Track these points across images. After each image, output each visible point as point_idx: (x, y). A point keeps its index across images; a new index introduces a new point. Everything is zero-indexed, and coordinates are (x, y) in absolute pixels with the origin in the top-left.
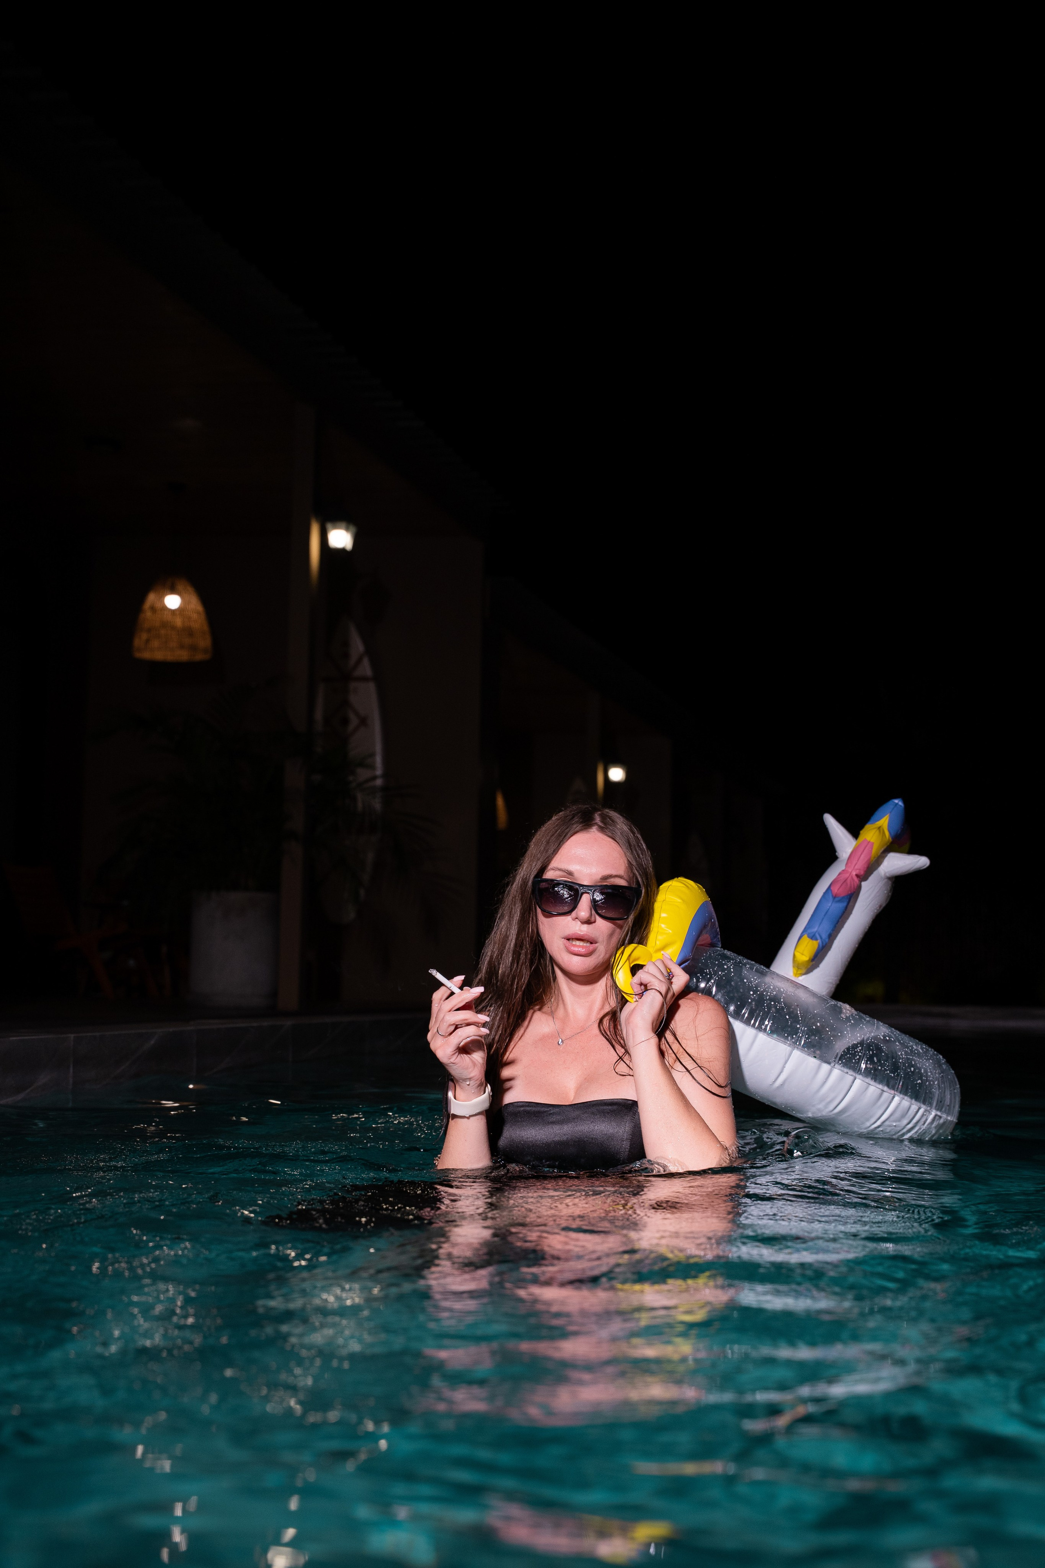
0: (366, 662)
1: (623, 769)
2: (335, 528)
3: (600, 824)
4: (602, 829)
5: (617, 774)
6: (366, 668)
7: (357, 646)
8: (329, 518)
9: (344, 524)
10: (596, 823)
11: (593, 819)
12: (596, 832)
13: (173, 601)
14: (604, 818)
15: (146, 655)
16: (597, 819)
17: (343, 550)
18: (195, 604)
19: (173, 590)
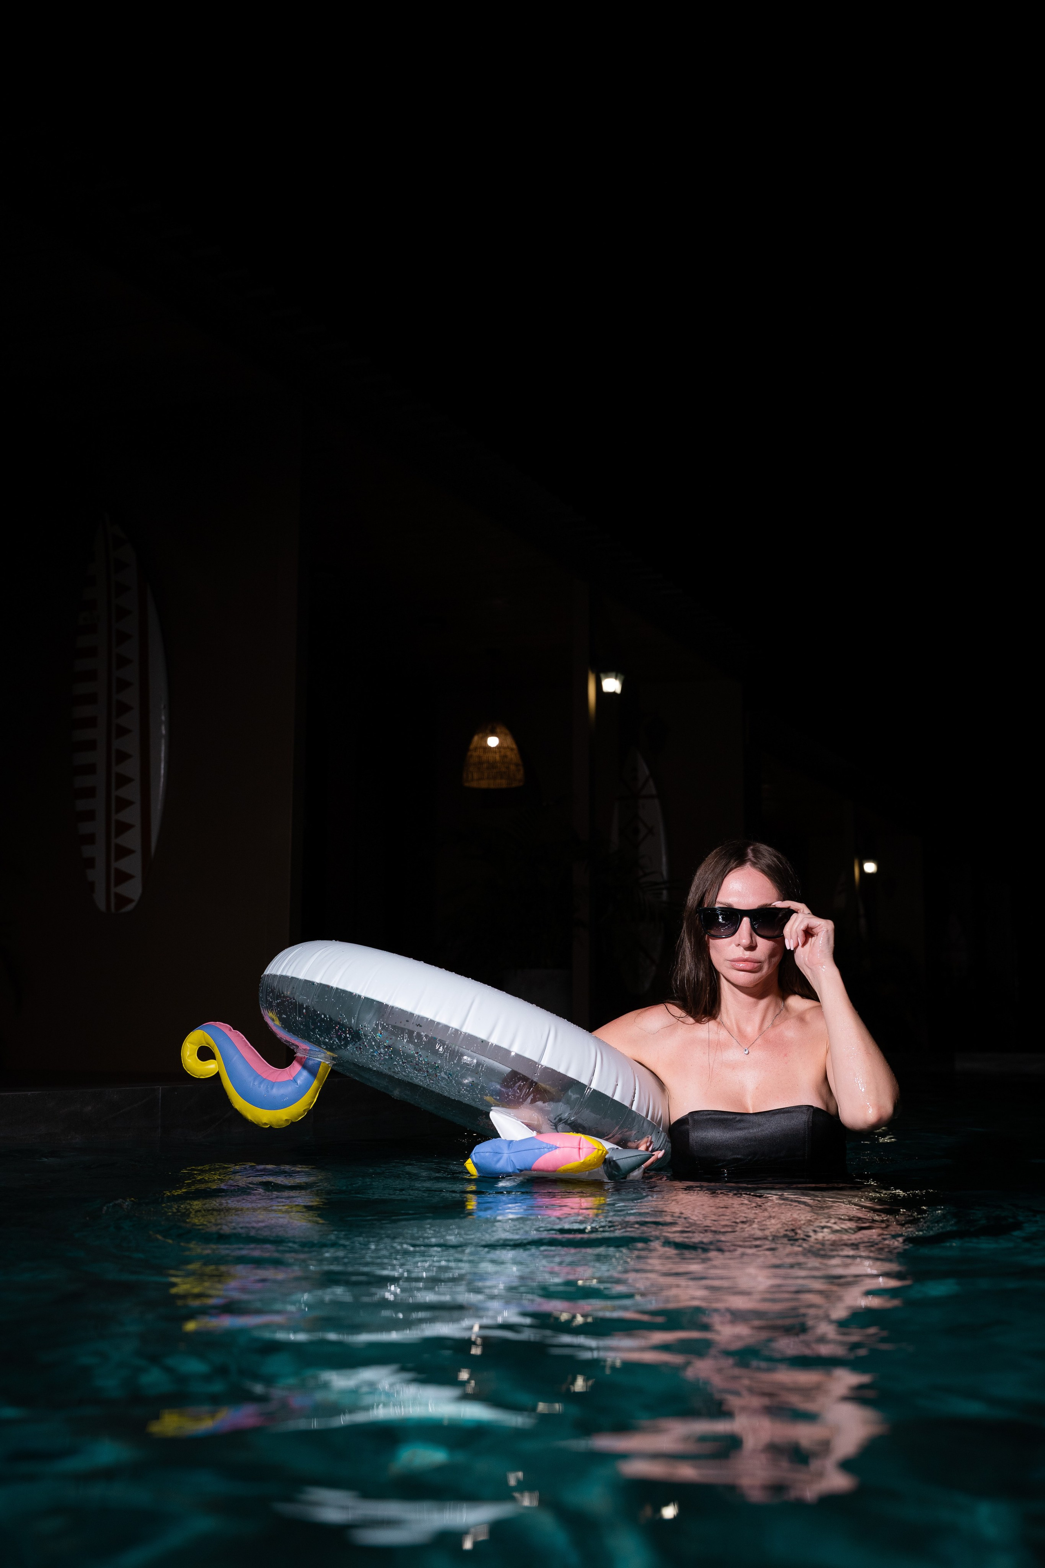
0: (651, 783)
1: (874, 863)
2: (607, 677)
3: (753, 859)
4: (754, 864)
5: (870, 867)
6: (651, 789)
7: (644, 770)
8: (602, 671)
9: (614, 674)
10: (749, 859)
11: (746, 855)
12: (749, 867)
13: (493, 742)
14: (756, 852)
15: (474, 784)
16: (750, 853)
17: (614, 694)
18: (510, 742)
19: (493, 733)
